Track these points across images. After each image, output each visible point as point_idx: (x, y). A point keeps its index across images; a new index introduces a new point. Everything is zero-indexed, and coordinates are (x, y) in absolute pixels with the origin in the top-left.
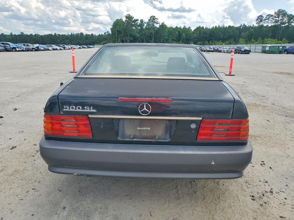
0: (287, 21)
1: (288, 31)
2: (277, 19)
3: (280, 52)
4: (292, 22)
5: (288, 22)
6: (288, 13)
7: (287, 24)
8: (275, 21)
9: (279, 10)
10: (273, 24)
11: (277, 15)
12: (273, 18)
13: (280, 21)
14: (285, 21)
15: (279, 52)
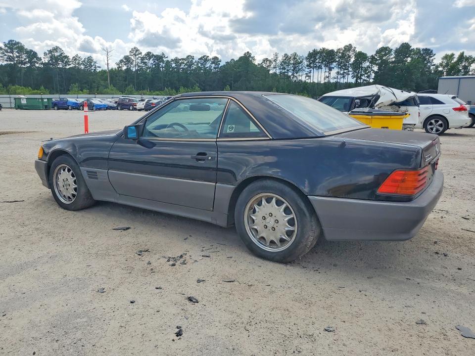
0: (27, 60)
1: (33, 76)
2: (11, 55)
3: (46, 108)
4: (35, 62)
5: (30, 62)
6: (26, 47)
7: (28, 65)
8: (7, 58)
9: (11, 41)
10: (5, 63)
11: (9, 48)
12: (3, 53)
13: (16, 59)
14: (25, 59)
15: (44, 107)
